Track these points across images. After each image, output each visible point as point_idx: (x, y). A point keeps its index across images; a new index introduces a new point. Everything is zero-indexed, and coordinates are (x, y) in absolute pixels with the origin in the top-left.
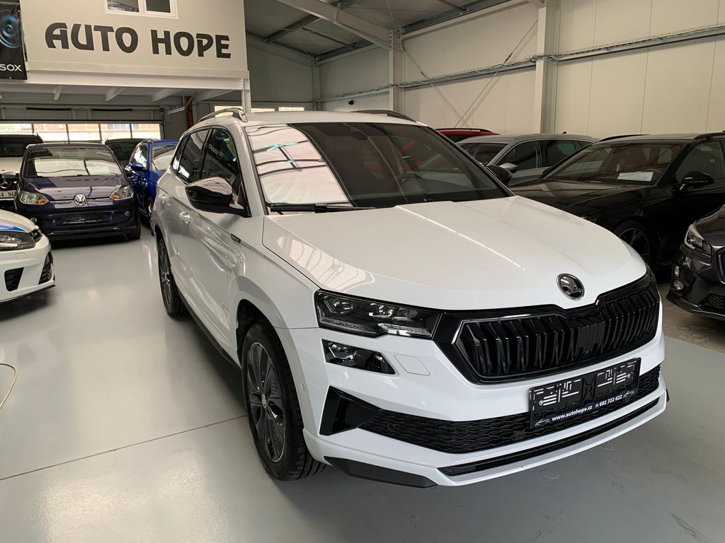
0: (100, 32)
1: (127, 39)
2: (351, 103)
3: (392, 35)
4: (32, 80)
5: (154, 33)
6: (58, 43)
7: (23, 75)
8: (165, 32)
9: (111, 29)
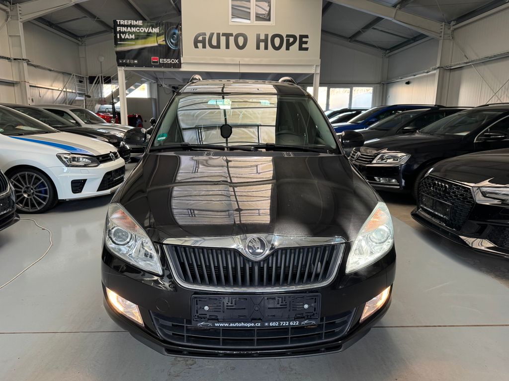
0: (225, 37)
1: (241, 41)
2: (408, 83)
3: (443, 27)
4: (184, 68)
5: (258, 36)
6: (200, 45)
7: (179, 65)
8: (265, 35)
9: (231, 35)
